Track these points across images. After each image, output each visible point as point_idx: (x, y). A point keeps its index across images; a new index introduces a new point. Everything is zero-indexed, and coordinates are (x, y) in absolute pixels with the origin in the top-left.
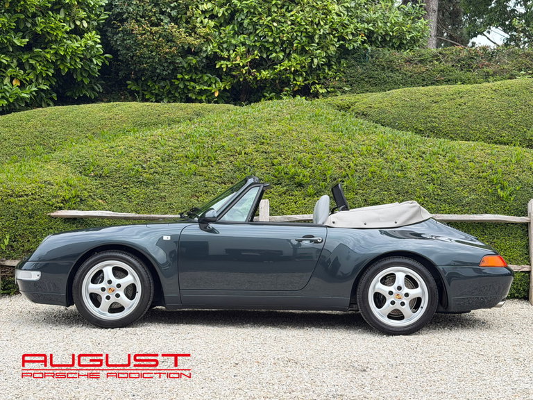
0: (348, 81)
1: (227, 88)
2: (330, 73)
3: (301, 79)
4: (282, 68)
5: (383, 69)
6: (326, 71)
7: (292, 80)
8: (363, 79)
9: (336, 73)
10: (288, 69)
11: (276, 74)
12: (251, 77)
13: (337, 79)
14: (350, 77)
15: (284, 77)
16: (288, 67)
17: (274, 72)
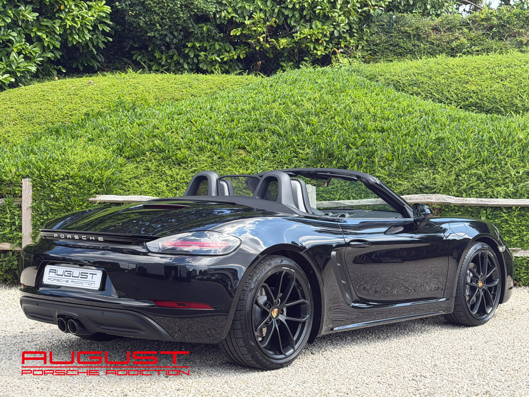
0: (371, 50)
1: (242, 57)
2: (352, 41)
3: (321, 48)
4: (302, 36)
5: (409, 36)
6: (348, 38)
7: (312, 49)
8: (388, 48)
9: (358, 41)
10: (309, 37)
11: (295, 42)
12: (268, 46)
13: (360, 47)
14: (374, 45)
15: (304, 46)
16: (309, 35)
17: (293, 41)
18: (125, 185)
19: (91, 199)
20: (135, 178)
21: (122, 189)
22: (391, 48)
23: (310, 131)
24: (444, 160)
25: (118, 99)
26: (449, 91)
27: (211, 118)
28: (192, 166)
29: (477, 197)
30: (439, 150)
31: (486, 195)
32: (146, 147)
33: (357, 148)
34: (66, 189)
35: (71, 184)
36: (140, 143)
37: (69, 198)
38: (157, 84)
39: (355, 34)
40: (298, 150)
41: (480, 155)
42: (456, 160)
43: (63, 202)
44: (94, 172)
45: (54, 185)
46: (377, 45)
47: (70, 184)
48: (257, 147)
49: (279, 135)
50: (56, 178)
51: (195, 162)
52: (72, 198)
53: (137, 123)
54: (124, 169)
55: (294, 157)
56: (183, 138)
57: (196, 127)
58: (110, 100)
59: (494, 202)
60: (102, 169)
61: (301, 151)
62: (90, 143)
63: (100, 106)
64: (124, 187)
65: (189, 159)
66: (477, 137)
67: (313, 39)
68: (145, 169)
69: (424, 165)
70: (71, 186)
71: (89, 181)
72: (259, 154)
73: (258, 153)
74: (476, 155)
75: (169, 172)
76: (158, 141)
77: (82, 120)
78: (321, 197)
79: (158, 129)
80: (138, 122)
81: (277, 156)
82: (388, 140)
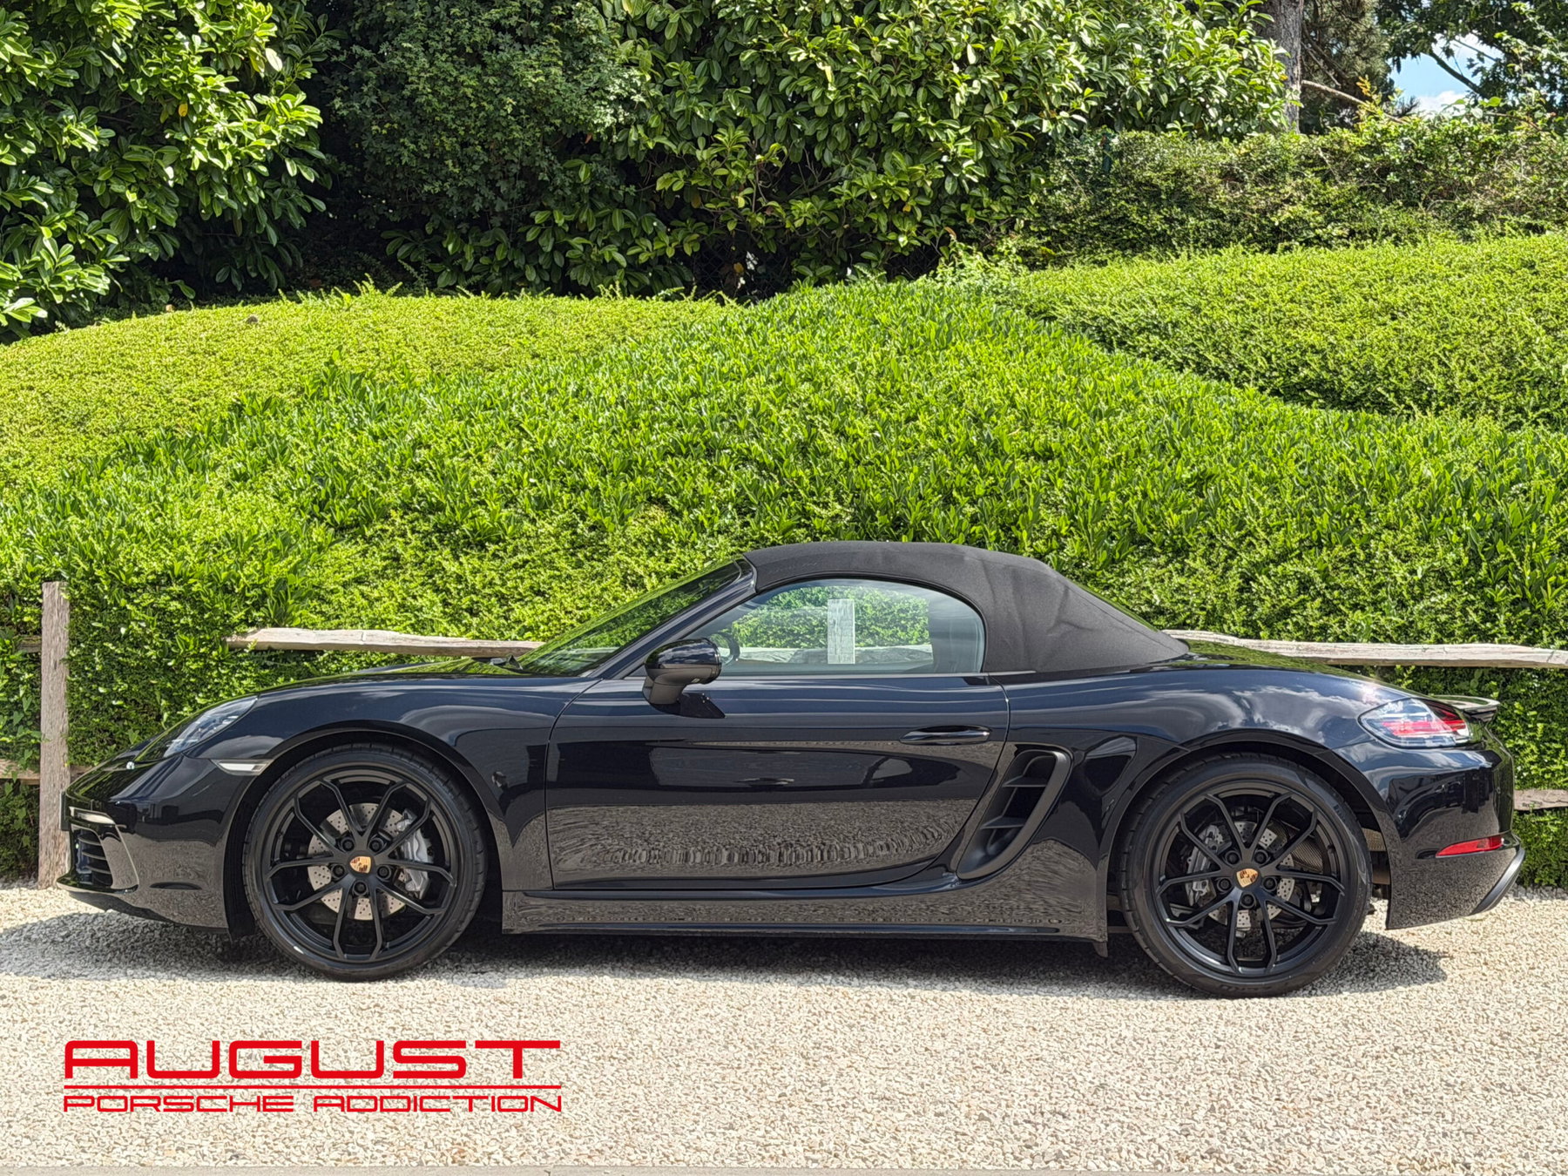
0: (1049, 233)
4: (855, 194)
5: (1155, 196)
9: (1014, 207)
10: (874, 197)
11: (835, 210)
12: (760, 220)
13: (1020, 224)
14: (1058, 219)
15: (861, 220)
16: (875, 191)
17: (830, 206)
18: (330, 603)
19: (234, 639)
20: (359, 581)
21: (322, 613)
22: (1105, 228)
23: (844, 457)
24: (1211, 536)
25: (327, 364)
26: (1245, 347)
27: (576, 418)
28: (515, 552)
29: (1298, 639)
30: (1200, 510)
31: (1323, 633)
32: (392, 497)
33: (973, 503)
34: (163, 611)
35: (179, 598)
36: (375, 485)
37: (171, 636)
38: (438, 323)
39: (1007, 190)
40: (811, 507)
41: (1313, 523)
42: (1244, 536)
43: (155, 648)
44: (243, 564)
45: (130, 600)
46: (1066, 218)
47: (173, 599)
48: (701, 498)
49: (762, 466)
50: (135, 580)
51: (524, 540)
52: (181, 637)
53: (371, 432)
54: (327, 557)
55: (799, 526)
56: (493, 473)
57: (533, 443)
58: (305, 369)
59: (1343, 651)
60: (265, 557)
61: (817, 510)
62: (238, 484)
63: (274, 384)
64: (325, 608)
65: (509, 530)
66: (1305, 472)
67: (886, 201)
68: (385, 559)
69: (1157, 549)
70: (175, 605)
71: (227, 590)
72: (701, 518)
73: (699, 513)
74: (1300, 523)
75: (452, 567)
76: (426, 480)
77: (223, 421)
78: (871, 635)
79: (429, 447)
80: (376, 428)
81: (752, 522)
82: (1059, 481)
